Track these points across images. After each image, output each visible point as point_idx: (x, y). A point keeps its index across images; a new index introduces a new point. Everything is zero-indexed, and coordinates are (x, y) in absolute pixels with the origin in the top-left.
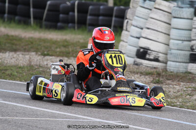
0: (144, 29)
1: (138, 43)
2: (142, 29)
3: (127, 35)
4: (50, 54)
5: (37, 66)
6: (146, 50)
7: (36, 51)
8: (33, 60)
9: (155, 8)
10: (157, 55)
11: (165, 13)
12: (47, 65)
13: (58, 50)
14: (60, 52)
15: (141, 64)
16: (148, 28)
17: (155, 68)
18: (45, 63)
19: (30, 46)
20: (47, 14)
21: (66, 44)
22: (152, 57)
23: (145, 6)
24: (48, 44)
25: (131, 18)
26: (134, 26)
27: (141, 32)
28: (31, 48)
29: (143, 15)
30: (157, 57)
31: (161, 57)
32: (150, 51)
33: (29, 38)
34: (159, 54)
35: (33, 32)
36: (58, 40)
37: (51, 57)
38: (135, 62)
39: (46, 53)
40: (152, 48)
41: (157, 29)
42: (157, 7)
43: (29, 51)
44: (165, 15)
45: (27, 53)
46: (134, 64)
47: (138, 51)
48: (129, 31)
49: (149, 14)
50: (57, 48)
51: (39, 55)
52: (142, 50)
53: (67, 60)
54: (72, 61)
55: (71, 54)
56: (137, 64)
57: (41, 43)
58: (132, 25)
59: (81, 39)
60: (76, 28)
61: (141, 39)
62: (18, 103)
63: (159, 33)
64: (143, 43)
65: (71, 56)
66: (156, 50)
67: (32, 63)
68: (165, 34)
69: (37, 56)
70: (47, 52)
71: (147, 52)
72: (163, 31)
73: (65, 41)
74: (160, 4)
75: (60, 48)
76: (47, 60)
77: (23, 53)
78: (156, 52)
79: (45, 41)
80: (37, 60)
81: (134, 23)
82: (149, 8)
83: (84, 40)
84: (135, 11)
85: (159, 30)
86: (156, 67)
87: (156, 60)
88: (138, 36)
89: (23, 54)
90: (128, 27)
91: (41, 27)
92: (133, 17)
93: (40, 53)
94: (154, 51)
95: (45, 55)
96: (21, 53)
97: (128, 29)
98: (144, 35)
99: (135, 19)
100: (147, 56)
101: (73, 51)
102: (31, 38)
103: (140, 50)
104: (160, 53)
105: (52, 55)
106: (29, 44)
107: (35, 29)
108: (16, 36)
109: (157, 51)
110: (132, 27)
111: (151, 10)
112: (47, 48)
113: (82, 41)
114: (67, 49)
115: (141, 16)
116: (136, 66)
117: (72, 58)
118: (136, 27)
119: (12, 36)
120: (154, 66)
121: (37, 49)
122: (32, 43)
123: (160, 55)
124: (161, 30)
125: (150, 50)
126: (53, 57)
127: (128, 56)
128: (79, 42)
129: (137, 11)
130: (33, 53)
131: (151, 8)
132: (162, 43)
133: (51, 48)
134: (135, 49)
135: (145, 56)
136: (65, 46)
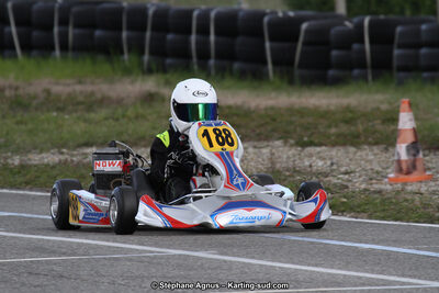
4: (316, 141)
5: (288, 170)
7: (285, 136)
8: (280, 157)
12: (311, 166)
13: (333, 130)
14: (338, 135)
18: (307, 163)
19: (269, 128)
20: (302, 52)
21: (349, 116)
24: (310, 120)
28: (273, 130)
33: (266, 109)
35: (273, 94)
36: (332, 108)
37: (318, 149)
39: (306, 139)
43: (267, 138)
45: (266, 143)
50: (330, 127)
51: (292, 146)
53: (355, 153)
54: (367, 155)
55: (363, 139)
57: (294, 119)
59: (382, 102)
60: (370, 78)
62: (253, 258)
65: (364, 143)
67: (278, 166)
69: (287, 148)
70: (309, 137)
73: (348, 109)
75: (336, 126)
76: (311, 156)
77: (255, 143)
79: (302, 112)
80: (288, 158)
83: (390, 103)
89: (255, 147)
91: (291, 82)
93: (292, 141)
95: (304, 145)
96: (252, 143)
101: (365, 130)
102: (272, 108)
105: (320, 145)
106: (267, 123)
107: (277, 89)
108: (238, 107)
112: (307, 129)
113: (384, 107)
114: (353, 128)
117: (366, 147)
119: (230, 107)
121: (287, 132)
122: (274, 120)
126: (324, 148)
128: (378, 109)
130: (278, 143)
133: (316, 128)
136: (348, 122)
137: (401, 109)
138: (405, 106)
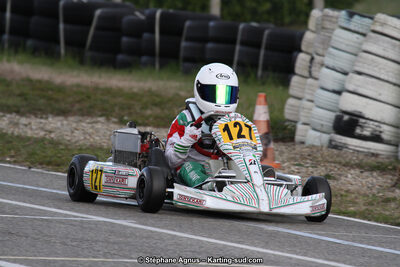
0: (351, 74)
1: (337, 104)
2: (346, 74)
3: (311, 85)
6: (355, 118)
9: (374, 32)
10: (378, 129)
11: (394, 41)
15: (345, 146)
16: (360, 73)
17: (373, 155)
22: (367, 133)
23: (352, 28)
25: (320, 51)
26: (328, 67)
27: (344, 81)
29: (347, 45)
30: (377, 133)
31: (387, 132)
32: (364, 121)
34: (382, 125)
38: (331, 141)
39: (125, 118)
40: (368, 114)
41: (378, 75)
42: (378, 28)
44: (394, 46)
46: (329, 147)
47: (338, 120)
48: (316, 79)
49: (361, 44)
52: (346, 117)
56: (336, 147)
58: (322, 65)
61: (345, 94)
63: (381, 83)
64: (350, 103)
66: (375, 118)
68: (395, 84)
70: (129, 116)
71: (357, 121)
72: (390, 79)
74: (383, 24)
78: (376, 121)
81: (328, 61)
82: (361, 30)
84: (330, 37)
85: (382, 77)
86: (375, 152)
87: (376, 138)
88: (337, 88)
90: (313, 69)
92: (326, 49)
93: (114, 120)
94: (372, 120)
97: (314, 74)
98: (351, 87)
99: (330, 53)
100: (358, 131)
103: (342, 117)
104: (384, 123)
109: (379, 119)
110: (325, 70)
111: (364, 35)
115: (343, 47)
116: (335, 151)
118: (333, 69)
120: (372, 151)
123: (385, 128)
124: (386, 78)
125: (363, 118)
127: (315, 129)
129: (334, 37)
131: (364, 31)
132: (388, 104)
134: (331, 116)
135: (354, 130)
137: (258, 102)
138: (262, 99)
